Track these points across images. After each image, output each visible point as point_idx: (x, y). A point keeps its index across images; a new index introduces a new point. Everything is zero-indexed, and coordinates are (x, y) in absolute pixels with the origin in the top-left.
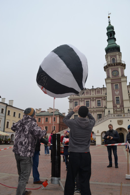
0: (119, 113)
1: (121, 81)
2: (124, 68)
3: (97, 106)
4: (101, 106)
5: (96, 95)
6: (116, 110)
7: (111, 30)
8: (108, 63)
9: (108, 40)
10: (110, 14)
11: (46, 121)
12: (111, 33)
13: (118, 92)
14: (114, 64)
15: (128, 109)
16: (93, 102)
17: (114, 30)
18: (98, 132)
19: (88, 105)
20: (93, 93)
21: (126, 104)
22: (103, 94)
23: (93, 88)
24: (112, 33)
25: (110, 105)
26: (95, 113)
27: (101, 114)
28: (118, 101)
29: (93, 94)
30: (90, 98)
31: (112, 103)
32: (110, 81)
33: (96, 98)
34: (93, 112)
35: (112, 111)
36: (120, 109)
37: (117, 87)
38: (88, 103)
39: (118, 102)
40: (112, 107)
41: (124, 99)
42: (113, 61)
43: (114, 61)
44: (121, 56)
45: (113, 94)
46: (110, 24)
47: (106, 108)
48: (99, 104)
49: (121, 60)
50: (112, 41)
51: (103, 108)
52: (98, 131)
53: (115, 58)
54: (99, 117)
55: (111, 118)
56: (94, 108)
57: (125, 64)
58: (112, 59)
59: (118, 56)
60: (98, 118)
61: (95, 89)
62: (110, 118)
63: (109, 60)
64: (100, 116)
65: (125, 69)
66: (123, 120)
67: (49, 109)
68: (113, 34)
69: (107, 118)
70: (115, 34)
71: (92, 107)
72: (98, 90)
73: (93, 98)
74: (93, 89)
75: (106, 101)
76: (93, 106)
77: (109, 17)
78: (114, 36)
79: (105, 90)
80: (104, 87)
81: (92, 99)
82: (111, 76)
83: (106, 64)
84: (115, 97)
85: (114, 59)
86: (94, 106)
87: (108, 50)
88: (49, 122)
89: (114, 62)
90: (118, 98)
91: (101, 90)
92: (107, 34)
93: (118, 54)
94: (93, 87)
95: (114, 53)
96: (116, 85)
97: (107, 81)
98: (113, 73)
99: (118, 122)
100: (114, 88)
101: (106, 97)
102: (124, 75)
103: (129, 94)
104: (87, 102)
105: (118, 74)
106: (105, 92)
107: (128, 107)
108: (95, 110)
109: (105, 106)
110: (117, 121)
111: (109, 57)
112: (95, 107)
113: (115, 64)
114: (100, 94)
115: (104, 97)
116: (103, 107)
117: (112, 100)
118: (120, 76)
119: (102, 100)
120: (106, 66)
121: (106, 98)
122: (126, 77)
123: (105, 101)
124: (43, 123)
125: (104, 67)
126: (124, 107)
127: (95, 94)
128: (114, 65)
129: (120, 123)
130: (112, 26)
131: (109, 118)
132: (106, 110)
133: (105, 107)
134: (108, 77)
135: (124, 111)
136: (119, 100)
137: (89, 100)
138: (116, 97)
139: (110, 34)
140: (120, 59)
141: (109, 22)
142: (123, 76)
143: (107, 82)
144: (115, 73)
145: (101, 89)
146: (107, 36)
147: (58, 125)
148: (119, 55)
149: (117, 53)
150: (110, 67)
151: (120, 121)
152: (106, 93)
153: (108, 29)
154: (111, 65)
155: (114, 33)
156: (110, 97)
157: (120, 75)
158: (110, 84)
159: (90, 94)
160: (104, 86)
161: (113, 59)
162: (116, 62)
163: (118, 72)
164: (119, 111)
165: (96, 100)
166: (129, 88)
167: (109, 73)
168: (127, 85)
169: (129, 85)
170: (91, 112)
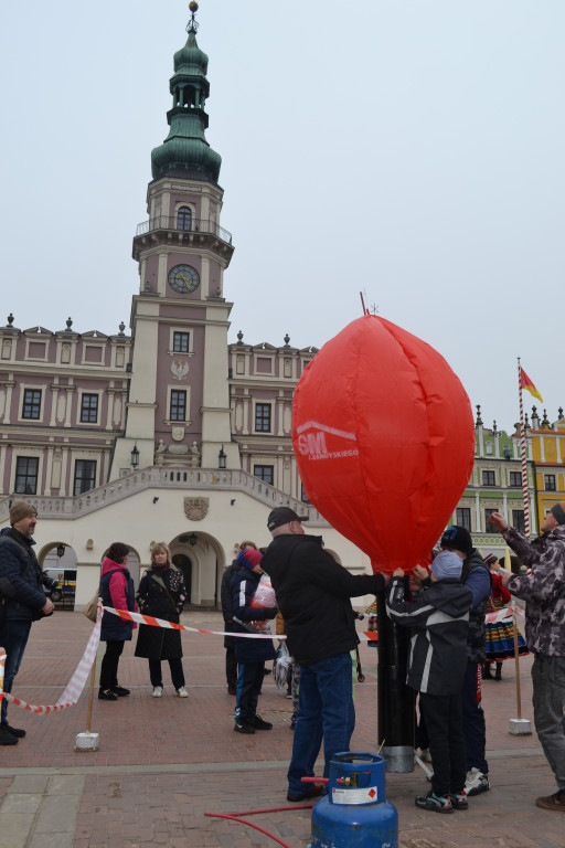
0: (176, 463)
1: (205, 320)
2: (222, 261)
3: (78, 423)
4: (99, 424)
5: (78, 367)
6: (167, 450)
7: (195, 72)
8: (157, 221)
9: (171, 115)
12: (190, 87)
13: (187, 367)
14: (186, 235)
15: (222, 452)
16: (62, 397)
17: (205, 73)
18: (90, 549)
19: (35, 409)
20: (66, 353)
21: (216, 429)
22: (113, 367)
23: (69, 330)
24: (197, 86)
25: (141, 424)
26: (65, 454)
27: (95, 462)
28: (180, 408)
29: (65, 361)
30: (51, 377)
31: (151, 413)
32: (154, 310)
33: (77, 379)
34: (55, 447)
35: (147, 452)
36: (182, 448)
37: (184, 344)
38: (36, 401)
39: (178, 414)
40: (151, 434)
41: (206, 404)
42: (182, 222)
43: (184, 219)
44: (218, 206)
45: (163, 376)
46: (192, 42)
47: (123, 436)
48: (89, 411)
49: (216, 225)
50: (191, 125)
51: (108, 431)
52: (90, 541)
53: (191, 207)
54: (80, 475)
56: (60, 427)
57: (233, 244)
58: (177, 208)
59: (205, 203)
60: (75, 478)
61: (80, 336)
62: (152, 483)
63: (165, 208)
64: (86, 477)
65: (227, 266)
66: (207, 499)
68: (201, 91)
69: (139, 485)
70: (207, 96)
71: (53, 423)
72: (93, 344)
73: (64, 379)
74: (68, 336)
75: (124, 400)
76: (57, 419)
77: (194, 7)
78: (201, 102)
79: (127, 350)
80: (122, 335)
81: (56, 381)
82: (162, 288)
83: (145, 230)
84: (169, 388)
85: (185, 213)
86: (64, 420)
87: (165, 163)
89: (187, 228)
90: (182, 396)
91: (109, 347)
92: (174, 83)
93: (205, 190)
95: (191, 186)
96: (181, 334)
97: (138, 306)
98: (173, 275)
100: (171, 348)
101: (129, 381)
102: (219, 294)
103: (230, 386)
104: (29, 394)
105: (198, 286)
106: (127, 361)
107: (223, 443)
108: (67, 437)
109: (117, 423)
110: (183, 501)
111: (166, 199)
112: (68, 424)
113: (191, 238)
114: (103, 363)
115: (118, 382)
116: (109, 427)
117: (152, 399)
118: (203, 298)
119: (107, 392)
120: (148, 236)
121: (125, 386)
122: (229, 307)
123: (118, 400)
125: (137, 241)
126: (205, 437)
127: (78, 361)
128: (186, 242)
129: (196, 512)
130: (200, 53)
131: (146, 485)
132: (120, 443)
133: (119, 431)
134: (148, 292)
135: (200, 459)
136: (184, 407)
137: (44, 388)
138: (173, 391)
139: (185, 88)
140: (212, 219)
141: (192, 32)
142: (216, 295)
143: (138, 313)
144: (185, 277)
145: (110, 339)
146: (172, 92)
148: (210, 200)
149: (206, 188)
150: (166, 243)
152: (130, 365)
153: (182, 60)
154: (170, 236)
155: (205, 89)
156: (144, 387)
157: (205, 291)
158: (157, 324)
159: (49, 358)
161: (181, 208)
162: (193, 229)
163: (195, 277)
164: (179, 457)
165: (75, 390)
166: (234, 357)
167: (155, 274)
168: (229, 343)
169: (240, 343)
170: (46, 449)
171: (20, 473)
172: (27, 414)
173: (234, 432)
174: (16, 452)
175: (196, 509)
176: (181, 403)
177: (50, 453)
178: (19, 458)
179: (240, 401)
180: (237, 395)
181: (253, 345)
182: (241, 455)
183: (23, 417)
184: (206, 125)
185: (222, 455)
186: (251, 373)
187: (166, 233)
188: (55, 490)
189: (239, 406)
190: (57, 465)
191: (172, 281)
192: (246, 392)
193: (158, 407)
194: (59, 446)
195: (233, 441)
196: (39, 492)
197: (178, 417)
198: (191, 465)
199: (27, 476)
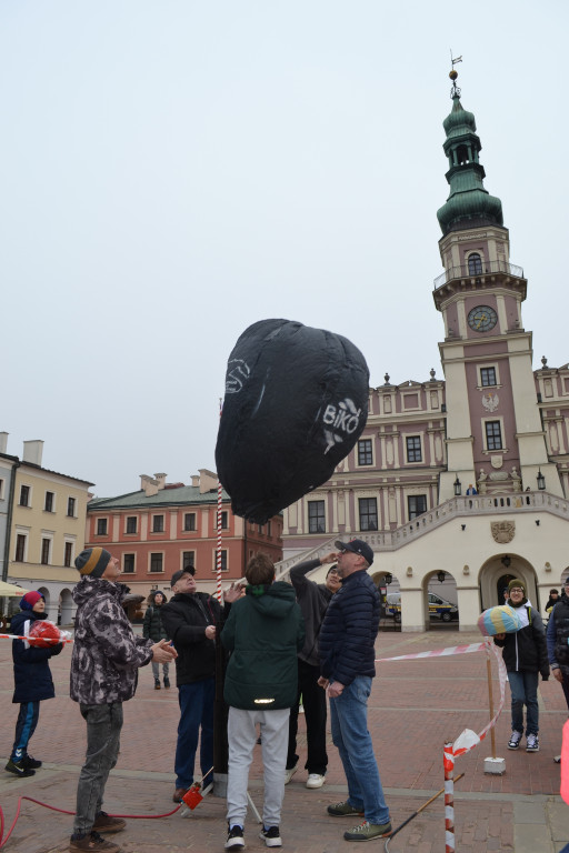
0: (497, 490)
1: (507, 352)
2: (518, 295)
4: (423, 462)
5: (399, 415)
6: (488, 478)
7: (464, 132)
8: (451, 273)
9: (449, 176)
10: (460, 60)
11: (187, 529)
12: (463, 146)
13: (497, 399)
14: (478, 279)
15: (540, 474)
16: (389, 443)
17: (474, 129)
18: (410, 576)
19: (369, 456)
20: (387, 404)
21: (532, 453)
22: (429, 410)
23: (387, 384)
24: (468, 144)
25: (461, 457)
26: (398, 492)
27: (425, 496)
28: (495, 437)
29: (389, 411)
30: (378, 427)
31: (469, 446)
32: (459, 352)
33: (400, 426)
34: (389, 487)
36: (503, 475)
37: (492, 378)
38: (368, 449)
39: (494, 443)
40: (472, 466)
41: (520, 430)
42: (473, 268)
43: (475, 265)
44: (506, 246)
45: (475, 411)
46: (457, 106)
47: (446, 470)
48: (414, 452)
49: (506, 264)
50: (468, 180)
51: (432, 467)
52: (410, 569)
53: (479, 252)
54: (413, 509)
55: (464, 512)
56: (391, 469)
57: (525, 277)
58: (468, 254)
59: (492, 246)
60: (410, 513)
61: (397, 388)
62: (459, 512)
63: (456, 260)
64: (418, 506)
65: (524, 298)
66: (513, 522)
67: (198, 474)
68: (473, 147)
69: (449, 515)
70: (479, 148)
71: (384, 467)
72: (410, 392)
73: (388, 426)
74: (387, 390)
75: (443, 437)
76: (387, 463)
77: (454, 76)
78: (475, 156)
79: (440, 393)
80: (433, 380)
81: (383, 430)
82: (463, 331)
83: (443, 281)
84: (483, 421)
85: (474, 259)
86: (394, 463)
87: (451, 219)
88: (199, 530)
89: (478, 272)
90: (496, 426)
91: (424, 392)
92: (447, 147)
93: (492, 234)
94: (387, 378)
95: (477, 233)
96: (488, 369)
97: (446, 351)
98: (472, 318)
99: (493, 529)
100: (480, 384)
101: (445, 420)
102: (518, 326)
103: (541, 410)
104: (362, 444)
105: (496, 323)
106: (441, 402)
107: (539, 465)
108: (397, 477)
109: (439, 459)
110: (489, 526)
111: (455, 251)
112: (397, 466)
113: (483, 280)
114: (420, 408)
115: (436, 422)
116: (433, 463)
117: (468, 433)
118: (503, 332)
119: (427, 433)
120: (444, 288)
121: (442, 425)
122: (529, 336)
123: (438, 439)
124: (173, 535)
125: (436, 294)
126: (523, 462)
127: (398, 410)
128: (479, 285)
129: (503, 535)
130: (466, 113)
131: (454, 514)
132: (444, 477)
133: (442, 466)
134: (453, 337)
135: (521, 483)
136: (500, 436)
137: (373, 437)
138: (487, 423)
139: (458, 149)
140: (501, 258)
141: (456, 97)
142: (516, 329)
143: (445, 357)
144: (483, 318)
145: (423, 385)
146: (447, 156)
147: (239, 546)
148: (497, 242)
149: (491, 232)
150: (461, 290)
151: (503, 524)
152: (444, 406)
153: (450, 125)
154: (463, 283)
155: (476, 144)
156: (459, 424)
157: (504, 326)
158: (462, 367)
159: (374, 409)
160: (433, 373)
161: (471, 255)
162: (484, 272)
163: (492, 315)
164: (500, 483)
165: (399, 435)
166: (541, 382)
167: (456, 320)
168: (534, 370)
169: (545, 368)
170: (381, 490)
171: (363, 512)
172: (363, 462)
173: (551, 453)
174: (358, 495)
175: (503, 532)
176: (497, 433)
177: (385, 493)
178: (360, 499)
179: (553, 422)
180: (549, 417)
181: (558, 367)
182: (561, 474)
183: (360, 464)
184: (483, 175)
185: (540, 477)
186: (560, 394)
187: (460, 282)
188: (393, 525)
189: (553, 428)
190: (392, 502)
191: (472, 323)
192: (558, 413)
193: (475, 440)
194: (391, 486)
195: (550, 462)
196: (380, 528)
197: (495, 446)
198: (513, 490)
199: (368, 514)
